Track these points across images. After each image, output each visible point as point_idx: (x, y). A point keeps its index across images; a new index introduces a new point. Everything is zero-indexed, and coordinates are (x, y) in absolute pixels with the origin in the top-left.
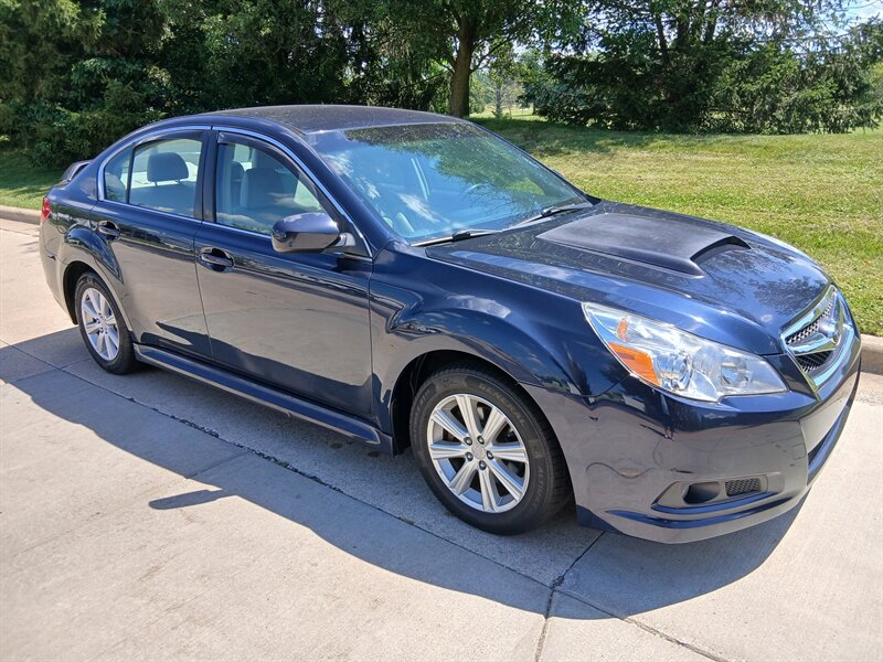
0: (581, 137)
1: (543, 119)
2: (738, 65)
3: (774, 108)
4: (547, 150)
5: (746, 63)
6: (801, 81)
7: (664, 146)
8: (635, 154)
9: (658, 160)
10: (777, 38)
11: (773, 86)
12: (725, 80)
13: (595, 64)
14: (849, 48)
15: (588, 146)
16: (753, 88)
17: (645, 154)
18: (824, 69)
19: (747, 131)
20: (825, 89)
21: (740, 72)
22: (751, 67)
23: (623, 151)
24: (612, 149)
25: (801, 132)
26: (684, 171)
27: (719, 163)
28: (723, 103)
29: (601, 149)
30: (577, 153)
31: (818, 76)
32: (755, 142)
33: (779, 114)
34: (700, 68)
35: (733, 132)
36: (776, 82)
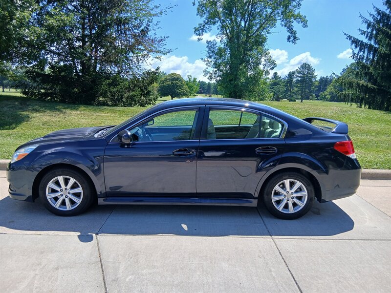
0: (48, 105)
1: (24, 96)
2: (107, 81)
3: (122, 98)
4: (33, 110)
5: (111, 81)
6: (129, 89)
7: (84, 110)
8: (74, 112)
9: (84, 114)
10: (119, 73)
11: (121, 90)
12: (104, 87)
13: (49, 75)
14: (143, 79)
15: (53, 109)
16: (114, 90)
17: (78, 112)
18: (136, 85)
19: (113, 105)
20: (138, 92)
21: (109, 84)
22: (112, 82)
23: (68, 111)
24: (64, 110)
25: (131, 106)
26: (95, 119)
27: (107, 116)
28: (104, 95)
29: (59, 110)
30: (48, 112)
31: (134, 87)
32: (118, 110)
33: (124, 100)
34: (94, 82)
35: (108, 105)
36: (122, 89)
